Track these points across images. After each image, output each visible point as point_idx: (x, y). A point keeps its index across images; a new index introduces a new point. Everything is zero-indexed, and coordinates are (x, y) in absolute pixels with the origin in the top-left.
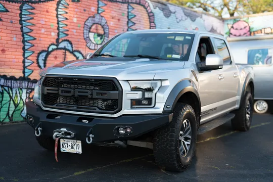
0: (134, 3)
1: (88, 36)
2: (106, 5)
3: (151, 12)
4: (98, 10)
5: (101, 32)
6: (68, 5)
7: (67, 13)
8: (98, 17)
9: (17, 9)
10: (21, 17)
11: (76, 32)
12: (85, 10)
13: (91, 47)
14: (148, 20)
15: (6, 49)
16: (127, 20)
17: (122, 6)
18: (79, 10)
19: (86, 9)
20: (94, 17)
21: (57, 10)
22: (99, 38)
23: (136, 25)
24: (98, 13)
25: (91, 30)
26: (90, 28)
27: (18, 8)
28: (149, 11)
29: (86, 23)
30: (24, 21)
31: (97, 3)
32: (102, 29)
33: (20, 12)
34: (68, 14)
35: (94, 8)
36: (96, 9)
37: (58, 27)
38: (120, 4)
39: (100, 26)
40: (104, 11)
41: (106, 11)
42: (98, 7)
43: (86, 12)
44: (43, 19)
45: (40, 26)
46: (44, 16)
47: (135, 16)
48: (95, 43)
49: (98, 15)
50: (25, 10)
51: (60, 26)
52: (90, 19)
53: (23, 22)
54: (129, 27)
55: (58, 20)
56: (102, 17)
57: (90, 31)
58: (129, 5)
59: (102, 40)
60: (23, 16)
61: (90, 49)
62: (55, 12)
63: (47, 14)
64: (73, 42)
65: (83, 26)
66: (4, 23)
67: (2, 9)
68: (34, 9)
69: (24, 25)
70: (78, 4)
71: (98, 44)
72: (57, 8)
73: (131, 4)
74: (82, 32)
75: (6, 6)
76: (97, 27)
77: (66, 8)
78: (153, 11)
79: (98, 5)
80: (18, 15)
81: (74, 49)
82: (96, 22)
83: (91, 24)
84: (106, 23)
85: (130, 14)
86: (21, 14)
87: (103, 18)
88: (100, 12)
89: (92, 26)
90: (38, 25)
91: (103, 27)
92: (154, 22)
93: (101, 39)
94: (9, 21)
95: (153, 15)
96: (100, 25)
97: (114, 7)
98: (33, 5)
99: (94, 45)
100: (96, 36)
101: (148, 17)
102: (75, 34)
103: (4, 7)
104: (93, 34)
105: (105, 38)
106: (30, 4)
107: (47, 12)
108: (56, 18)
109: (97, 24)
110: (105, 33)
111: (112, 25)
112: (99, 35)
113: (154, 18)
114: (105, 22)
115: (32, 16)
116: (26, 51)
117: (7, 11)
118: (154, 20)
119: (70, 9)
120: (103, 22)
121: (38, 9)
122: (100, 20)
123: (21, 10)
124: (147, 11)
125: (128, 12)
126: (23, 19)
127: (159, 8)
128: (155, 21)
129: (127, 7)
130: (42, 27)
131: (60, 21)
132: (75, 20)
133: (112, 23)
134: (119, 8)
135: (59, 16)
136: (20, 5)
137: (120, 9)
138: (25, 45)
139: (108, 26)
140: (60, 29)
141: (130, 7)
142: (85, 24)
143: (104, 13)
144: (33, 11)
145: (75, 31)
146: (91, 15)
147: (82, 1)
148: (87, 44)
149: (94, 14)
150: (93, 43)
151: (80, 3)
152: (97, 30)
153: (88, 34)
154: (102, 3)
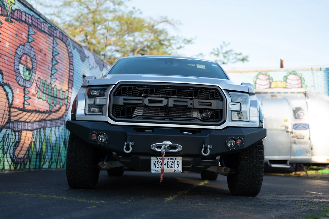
0: (58, 38)
2: (35, 33)
4: (28, 38)
5: (30, 66)
6: (2, 24)
8: (28, 46)
11: (8, 60)
12: (17, 35)
13: (20, 83)
14: (68, 60)
16: (52, 57)
17: (48, 39)
18: (11, 34)
19: (18, 33)
20: (24, 46)
22: (27, 73)
23: (58, 64)
24: (28, 42)
25: (21, 61)
26: (20, 59)
28: (70, 50)
29: (17, 51)
31: (28, 29)
32: (31, 63)
35: (25, 35)
36: (27, 36)
38: (47, 35)
39: (29, 58)
40: (34, 41)
42: (29, 35)
43: (18, 37)
47: (59, 54)
48: (24, 77)
49: (28, 44)
52: (21, 47)
54: (53, 66)
56: (32, 47)
58: (54, 38)
59: (30, 75)
61: (19, 85)
64: (4, 73)
65: (14, 54)
70: (11, 26)
71: (26, 80)
73: (56, 39)
74: (13, 61)
76: (26, 58)
78: (72, 52)
79: (29, 31)
81: (5, 81)
82: (26, 52)
83: (22, 54)
84: (34, 55)
85: (54, 50)
87: (32, 49)
88: (30, 40)
89: (22, 56)
91: (31, 60)
92: (72, 65)
93: (29, 74)
95: (72, 56)
96: (30, 56)
97: (42, 38)
99: (23, 80)
100: (25, 69)
101: (68, 57)
102: (7, 62)
104: (23, 66)
105: (33, 73)
109: (27, 54)
110: (33, 68)
111: (39, 59)
112: (28, 69)
113: (73, 59)
118: (73, 62)
119: (3, 29)
120: (32, 54)
122: (30, 51)
124: (68, 50)
125: (53, 47)
127: (77, 49)
128: (74, 64)
129: (52, 41)
132: (7, 45)
133: (39, 57)
134: (46, 41)
139: (36, 59)
141: (54, 42)
143: (33, 43)
145: (6, 58)
146: (22, 43)
147: (14, 22)
148: (17, 78)
149: (25, 41)
150: (22, 78)
151: (13, 24)
152: (26, 62)
153: (18, 66)
154: (32, 31)
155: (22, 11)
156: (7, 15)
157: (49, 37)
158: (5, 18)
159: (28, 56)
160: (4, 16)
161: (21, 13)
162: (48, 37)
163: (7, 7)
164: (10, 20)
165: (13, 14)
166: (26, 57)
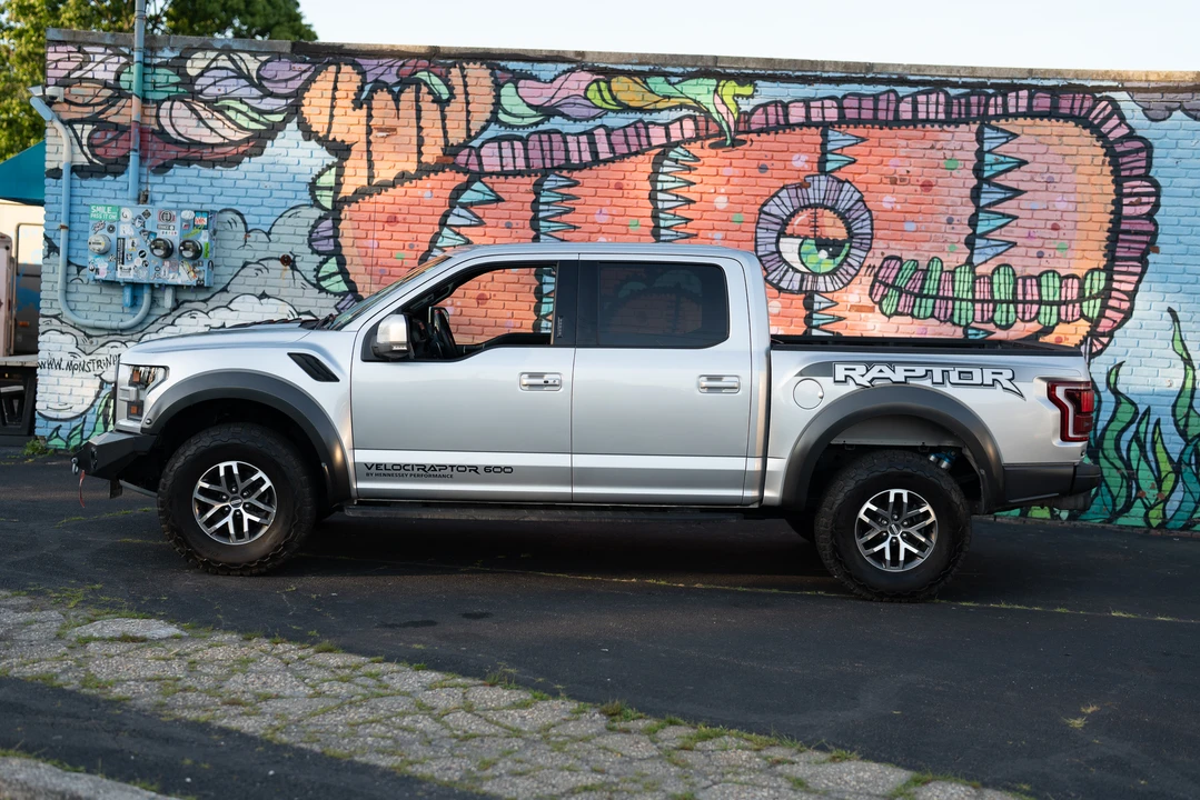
0: (1016, 115)
1: (773, 248)
2: (863, 140)
3: (1131, 136)
4: (822, 162)
5: (836, 231)
6: (697, 159)
7: (691, 183)
8: (822, 183)
9: (527, 192)
10: (536, 210)
11: (725, 239)
12: (763, 168)
13: (784, 285)
14: (1108, 169)
15: (487, 294)
16: (975, 182)
17: (942, 136)
18: (737, 172)
19: (768, 164)
20: (803, 185)
21: (653, 178)
22: (824, 255)
23: (1024, 196)
24: (822, 171)
25: (789, 230)
26: (785, 223)
27: (531, 187)
28: (1118, 133)
29: (766, 209)
30: (545, 219)
31: (820, 140)
32: (840, 223)
33: (533, 197)
34: (692, 187)
35: (804, 157)
36: (816, 158)
37: (657, 227)
38: (938, 127)
39: (828, 213)
40: (854, 162)
41: (860, 159)
42: (824, 153)
43: (768, 173)
44: (605, 210)
45: (595, 228)
46: (608, 201)
47: (1023, 163)
48: (804, 269)
49: (823, 178)
50: (549, 190)
51: (662, 223)
52: (783, 193)
53: (542, 223)
54: (979, 209)
55: (656, 208)
56: (839, 181)
57: (781, 234)
58: (984, 125)
59: (839, 259)
60: (541, 207)
61: (781, 290)
62: (648, 186)
63: (619, 193)
65: (752, 218)
66: (487, 229)
67: (487, 197)
68: (576, 184)
69: (543, 230)
70: (737, 153)
71: (815, 275)
72: (656, 172)
73: (1002, 123)
74: (749, 236)
75: (497, 188)
76: (815, 216)
77: (690, 169)
78: (1139, 133)
79: (823, 145)
80: (528, 206)
82: (812, 201)
83: (789, 211)
84: (861, 200)
85: (989, 158)
86: (536, 202)
87: (847, 186)
88: (829, 166)
89: (792, 215)
90: (586, 227)
91: (842, 216)
92: (1146, 177)
93: (832, 256)
94: (502, 223)
95: (1148, 147)
96: (832, 209)
97: (903, 143)
98: (576, 174)
99: (798, 276)
100: (810, 246)
101: (1101, 160)
103: (492, 190)
104: (800, 241)
105: (853, 251)
106: (565, 173)
107: (619, 187)
108: (648, 204)
109: (815, 206)
110: (851, 235)
111: (888, 206)
112: (822, 244)
113: (1149, 158)
114: (857, 196)
115: (568, 204)
116: (545, 300)
117: (499, 200)
118: (1149, 166)
119: (701, 170)
120: (847, 198)
121: (588, 183)
123: (538, 194)
124: (1102, 137)
125: (980, 153)
126: (541, 215)
128: (1155, 173)
129: (973, 136)
130: (599, 232)
131: (663, 210)
132: (721, 202)
133: (888, 198)
134: (928, 144)
135: (660, 196)
136: (534, 179)
137: (932, 148)
138: (542, 284)
139: (869, 211)
140: (663, 232)
141: (988, 133)
142: (761, 211)
143: (852, 168)
144: (572, 191)
145: (718, 235)
146: (787, 182)
147: (752, 141)
148: (769, 274)
149: (802, 175)
150: (796, 271)
151: (746, 146)
152: (815, 226)
153: (777, 242)
154: (847, 137)
155: (786, 101)
156: (721, 132)
157: (952, 128)
158: (708, 142)
159: (826, 208)
160: (708, 137)
161: (785, 106)
162: (943, 131)
163: (718, 112)
164: (733, 140)
165: (747, 122)
166: (816, 213)
